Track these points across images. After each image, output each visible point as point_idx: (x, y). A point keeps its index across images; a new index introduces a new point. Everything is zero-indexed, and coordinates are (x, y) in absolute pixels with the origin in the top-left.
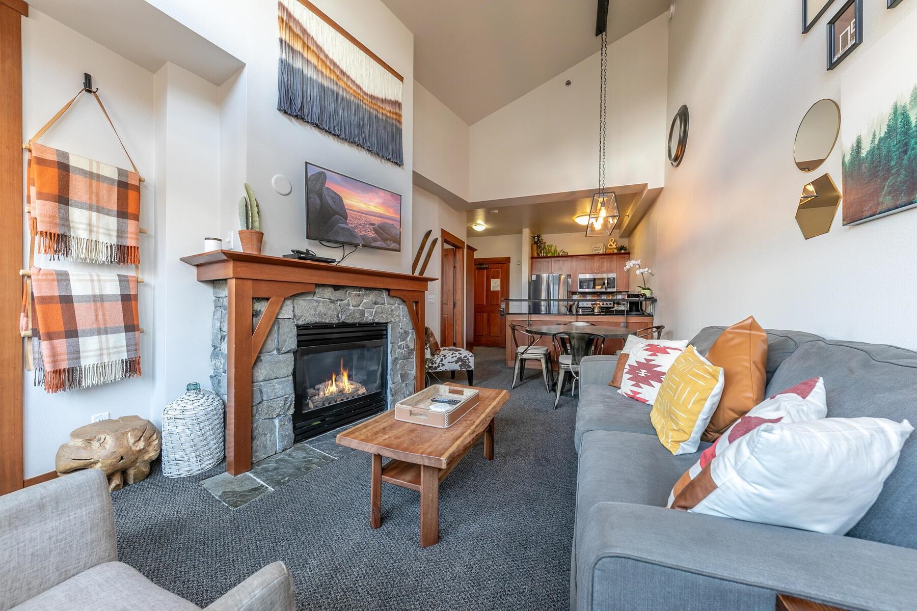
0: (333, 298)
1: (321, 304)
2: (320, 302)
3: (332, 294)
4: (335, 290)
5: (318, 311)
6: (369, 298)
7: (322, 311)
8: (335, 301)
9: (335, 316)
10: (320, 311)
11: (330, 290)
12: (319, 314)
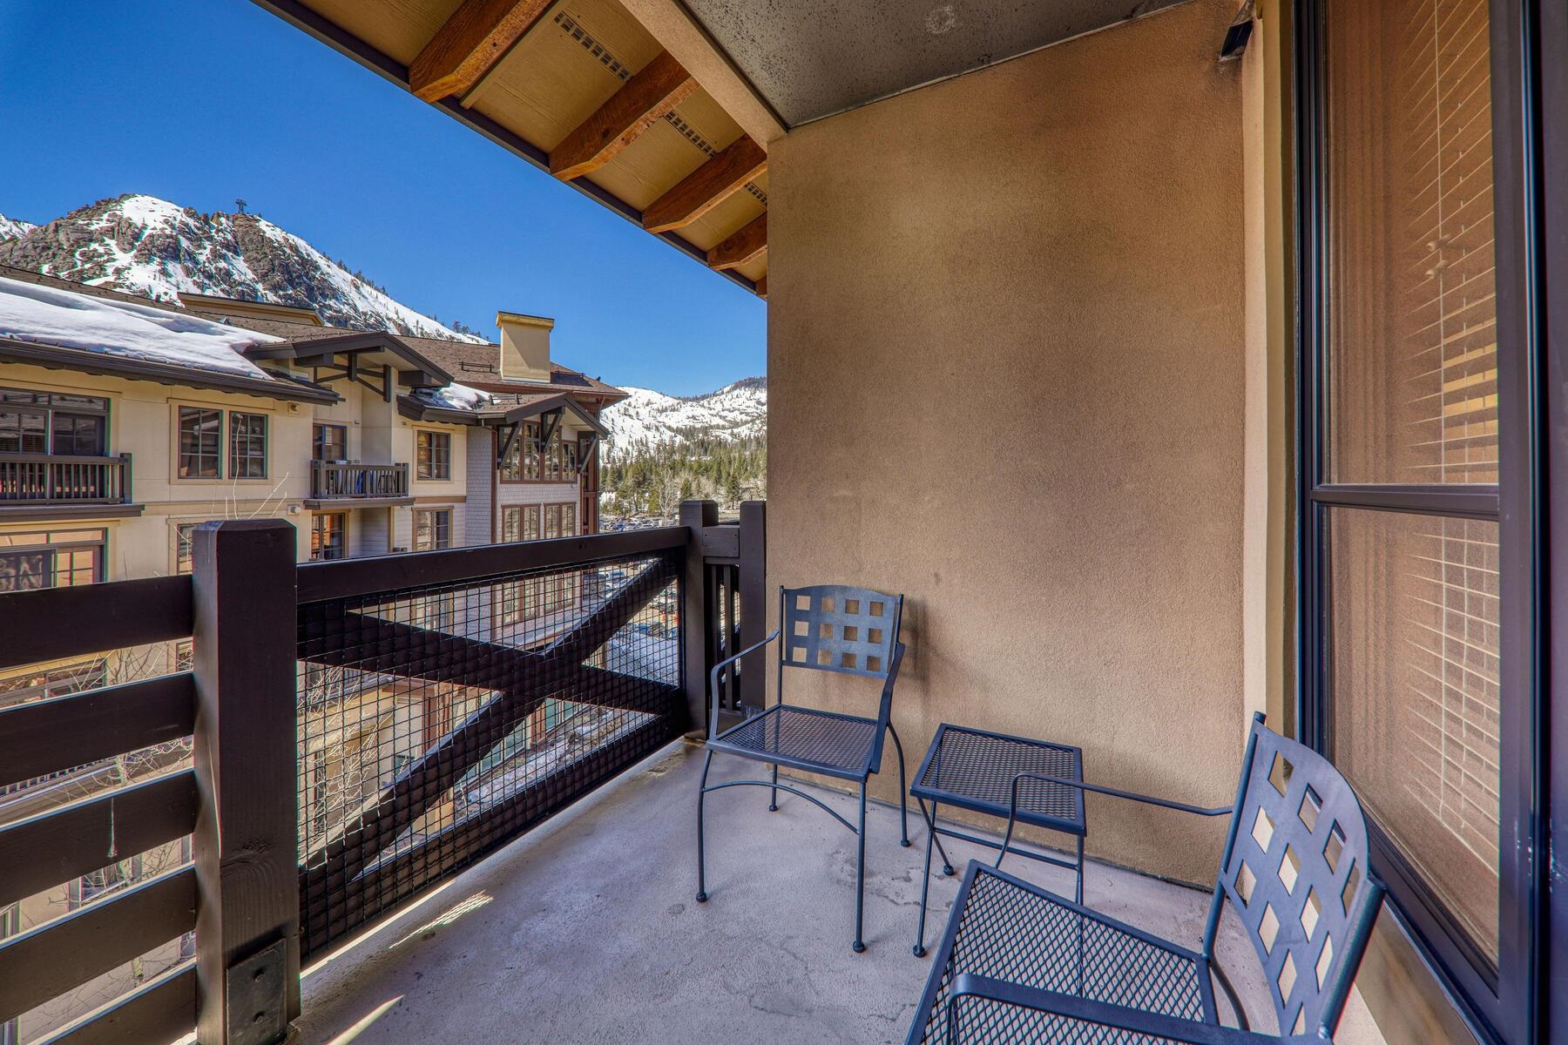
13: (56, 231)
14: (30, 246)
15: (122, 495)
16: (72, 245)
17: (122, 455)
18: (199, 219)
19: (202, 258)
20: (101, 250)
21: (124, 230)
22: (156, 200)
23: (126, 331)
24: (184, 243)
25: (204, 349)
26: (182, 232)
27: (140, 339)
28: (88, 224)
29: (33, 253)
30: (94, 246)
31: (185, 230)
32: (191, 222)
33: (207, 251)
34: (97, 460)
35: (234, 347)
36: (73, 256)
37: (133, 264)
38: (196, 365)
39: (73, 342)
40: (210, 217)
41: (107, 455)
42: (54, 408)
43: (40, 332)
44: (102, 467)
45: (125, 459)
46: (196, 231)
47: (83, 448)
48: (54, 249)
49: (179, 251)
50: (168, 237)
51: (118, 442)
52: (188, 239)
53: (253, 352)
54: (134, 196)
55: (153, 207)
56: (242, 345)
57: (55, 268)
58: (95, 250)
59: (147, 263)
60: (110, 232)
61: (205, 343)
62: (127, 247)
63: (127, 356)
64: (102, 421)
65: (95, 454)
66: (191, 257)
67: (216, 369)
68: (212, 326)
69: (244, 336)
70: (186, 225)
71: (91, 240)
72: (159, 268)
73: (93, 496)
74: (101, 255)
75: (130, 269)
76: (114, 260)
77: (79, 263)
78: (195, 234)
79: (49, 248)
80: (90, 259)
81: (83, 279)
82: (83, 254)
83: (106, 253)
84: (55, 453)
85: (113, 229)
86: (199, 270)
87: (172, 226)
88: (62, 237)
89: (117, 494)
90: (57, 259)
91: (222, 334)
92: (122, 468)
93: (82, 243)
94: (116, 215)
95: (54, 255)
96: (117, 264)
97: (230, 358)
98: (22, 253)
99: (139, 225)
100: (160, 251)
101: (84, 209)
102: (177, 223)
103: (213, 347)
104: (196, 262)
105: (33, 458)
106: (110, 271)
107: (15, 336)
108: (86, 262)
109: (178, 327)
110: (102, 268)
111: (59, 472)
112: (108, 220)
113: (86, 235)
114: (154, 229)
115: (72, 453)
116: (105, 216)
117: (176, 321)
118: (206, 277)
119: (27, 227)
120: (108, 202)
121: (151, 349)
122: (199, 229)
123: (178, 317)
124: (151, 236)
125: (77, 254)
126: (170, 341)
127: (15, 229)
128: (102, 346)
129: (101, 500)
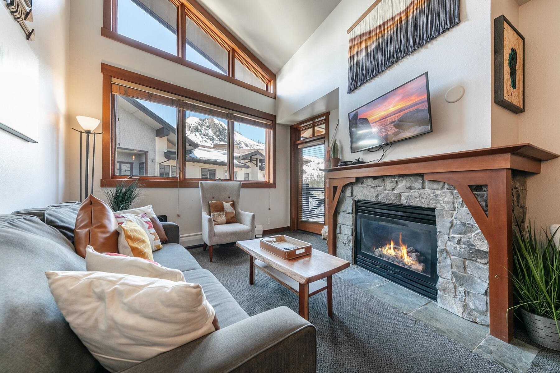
0: (373, 185)
1: (365, 189)
2: (364, 188)
3: (372, 182)
4: (374, 179)
5: (363, 193)
6: (403, 184)
7: (366, 193)
8: (375, 187)
9: (374, 197)
10: (365, 193)
11: (371, 179)
12: (364, 195)
19: (203, 131)
31: (199, 124)
49: (198, 129)
50: (196, 126)
55: (193, 119)
59: (193, 133)
66: (201, 131)
78: (201, 125)
100: (195, 130)
114: (193, 124)
118: (203, 135)
122: (202, 123)
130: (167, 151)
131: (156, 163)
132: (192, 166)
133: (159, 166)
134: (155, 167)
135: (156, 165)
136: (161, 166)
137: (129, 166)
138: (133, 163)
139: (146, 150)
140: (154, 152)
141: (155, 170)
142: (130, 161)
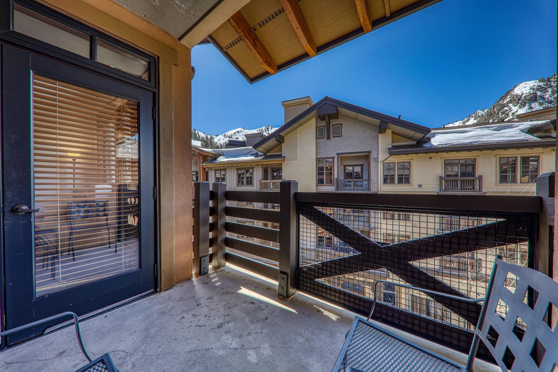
13: (494, 108)
14: (486, 116)
15: (479, 189)
16: (498, 111)
17: (479, 176)
18: (545, 81)
19: (546, 96)
20: (507, 109)
21: (515, 99)
22: (526, 83)
23: (480, 136)
24: (539, 93)
25: (508, 135)
26: (538, 90)
27: (485, 137)
28: (503, 102)
29: (487, 118)
30: (505, 108)
31: (540, 88)
32: (542, 84)
33: (550, 92)
34: (472, 178)
35: (522, 131)
36: (499, 114)
37: (519, 109)
38: (504, 141)
39: (463, 143)
40: (550, 78)
41: (475, 176)
42: (460, 163)
43: (455, 142)
44: (473, 180)
45: (480, 177)
46: (544, 86)
47: (469, 175)
48: (493, 114)
49: (537, 97)
50: (532, 94)
51: (479, 171)
52: (540, 91)
53: (531, 131)
54: (518, 85)
55: (526, 85)
56: (526, 129)
57: (493, 120)
58: (506, 109)
59: (524, 107)
60: (510, 102)
61: (510, 132)
62: (516, 104)
63: (479, 144)
64: (474, 166)
65: (472, 176)
66: (542, 97)
67: (512, 141)
68: (513, 125)
69: (527, 124)
70: (540, 86)
71: (504, 107)
72: (528, 107)
73: (471, 189)
74: (507, 110)
75: (517, 111)
76: (512, 110)
77: (500, 116)
78: (544, 88)
79: (492, 115)
80: (504, 113)
81: (504, 120)
82: (501, 113)
83: (509, 109)
84: (461, 176)
85: (511, 100)
86: (546, 101)
87: (534, 89)
88: (495, 109)
89: (478, 189)
90: (494, 117)
91: (517, 127)
92: (479, 180)
93: (501, 109)
94: (512, 95)
95: (493, 116)
96: (513, 112)
97: (519, 135)
98: (484, 119)
99: (520, 95)
100: (529, 101)
101: (502, 98)
102: (535, 87)
103: (513, 133)
104: (544, 99)
105: (455, 178)
106: (510, 115)
107: (449, 145)
108: (503, 115)
109: (499, 129)
110: (508, 115)
111: (461, 182)
112: (509, 98)
113: (502, 106)
114: (527, 93)
115: (465, 176)
116: (509, 97)
117: (499, 127)
118: (549, 103)
119: (486, 111)
120: (509, 92)
121: (488, 139)
122: (545, 85)
123: (500, 125)
124: (525, 96)
125: (500, 114)
126: (495, 135)
127: (483, 112)
128: (472, 142)
129: (473, 190)
130: (392, 147)
131: (379, 162)
132: (429, 159)
133: (382, 164)
134: (378, 166)
135: (379, 164)
136: (384, 164)
137: (360, 167)
138: (363, 165)
139: (369, 150)
140: (377, 151)
141: (378, 169)
142: (360, 164)
